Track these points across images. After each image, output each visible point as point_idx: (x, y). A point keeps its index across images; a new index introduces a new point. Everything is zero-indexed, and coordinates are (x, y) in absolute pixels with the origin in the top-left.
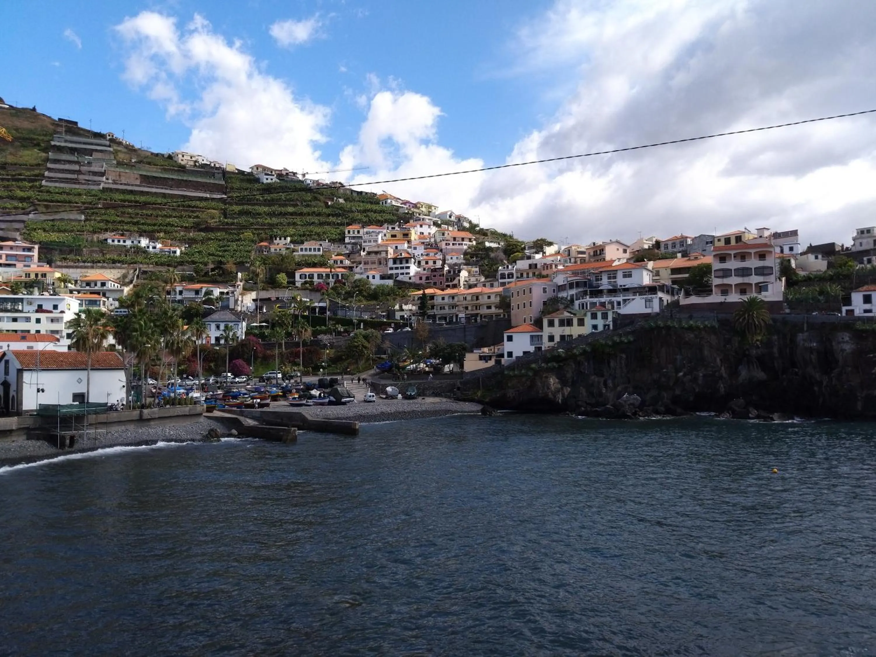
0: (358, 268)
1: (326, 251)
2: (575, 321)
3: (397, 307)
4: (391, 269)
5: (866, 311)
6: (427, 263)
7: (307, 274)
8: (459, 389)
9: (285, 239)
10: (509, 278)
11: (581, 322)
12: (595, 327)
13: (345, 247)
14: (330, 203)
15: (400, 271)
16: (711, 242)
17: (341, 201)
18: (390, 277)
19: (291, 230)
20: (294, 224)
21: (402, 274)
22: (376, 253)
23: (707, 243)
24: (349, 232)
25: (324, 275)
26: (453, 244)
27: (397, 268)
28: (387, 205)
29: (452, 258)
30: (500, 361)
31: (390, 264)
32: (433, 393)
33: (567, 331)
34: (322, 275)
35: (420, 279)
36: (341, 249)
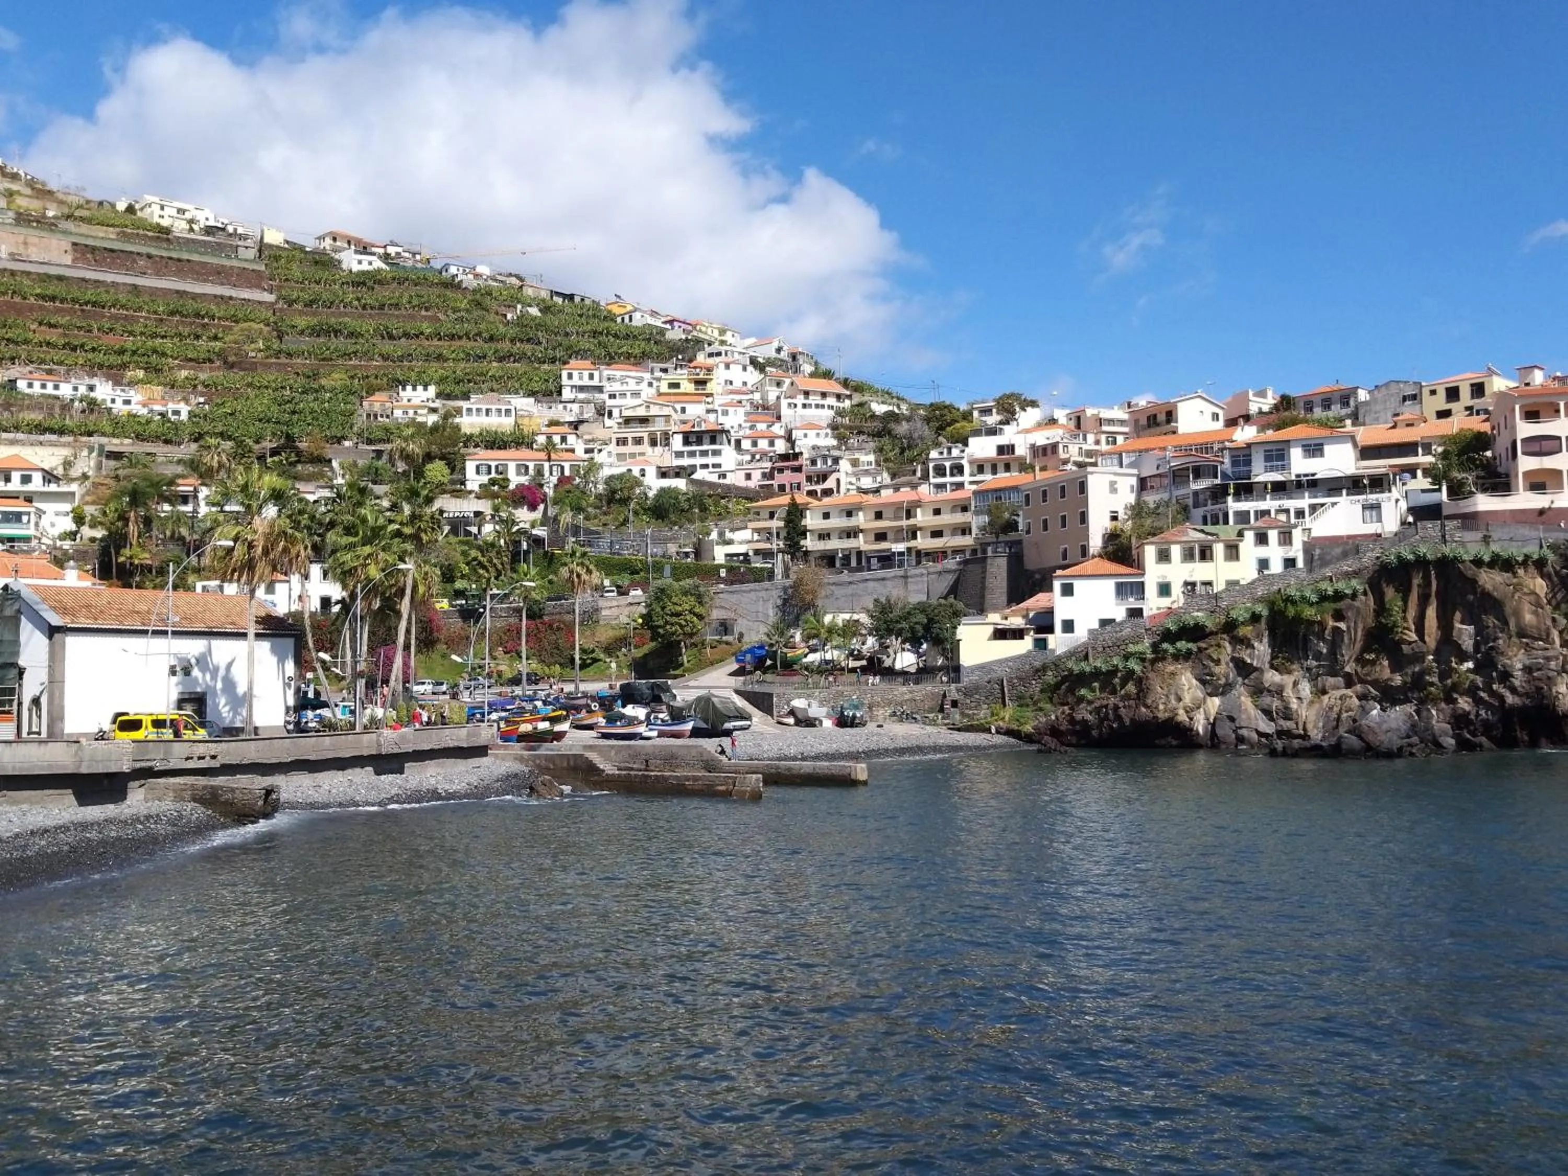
0: (604, 453)
1: (522, 416)
3: (714, 535)
4: (679, 454)
6: (755, 444)
7: (493, 464)
8: (955, 704)
9: (425, 389)
10: (952, 475)
11: (1233, 552)
12: (1263, 564)
13: (565, 408)
14: (509, 316)
15: (698, 461)
16: (1414, 397)
17: (534, 311)
18: (678, 472)
19: (435, 370)
20: (440, 358)
21: (705, 466)
22: (644, 420)
23: (1405, 399)
24: (570, 376)
25: (532, 469)
26: (804, 406)
27: (692, 454)
28: (634, 323)
29: (806, 436)
30: (1044, 641)
31: (677, 442)
33: (1200, 571)
34: (527, 467)
35: (748, 477)
36: (557, 412)
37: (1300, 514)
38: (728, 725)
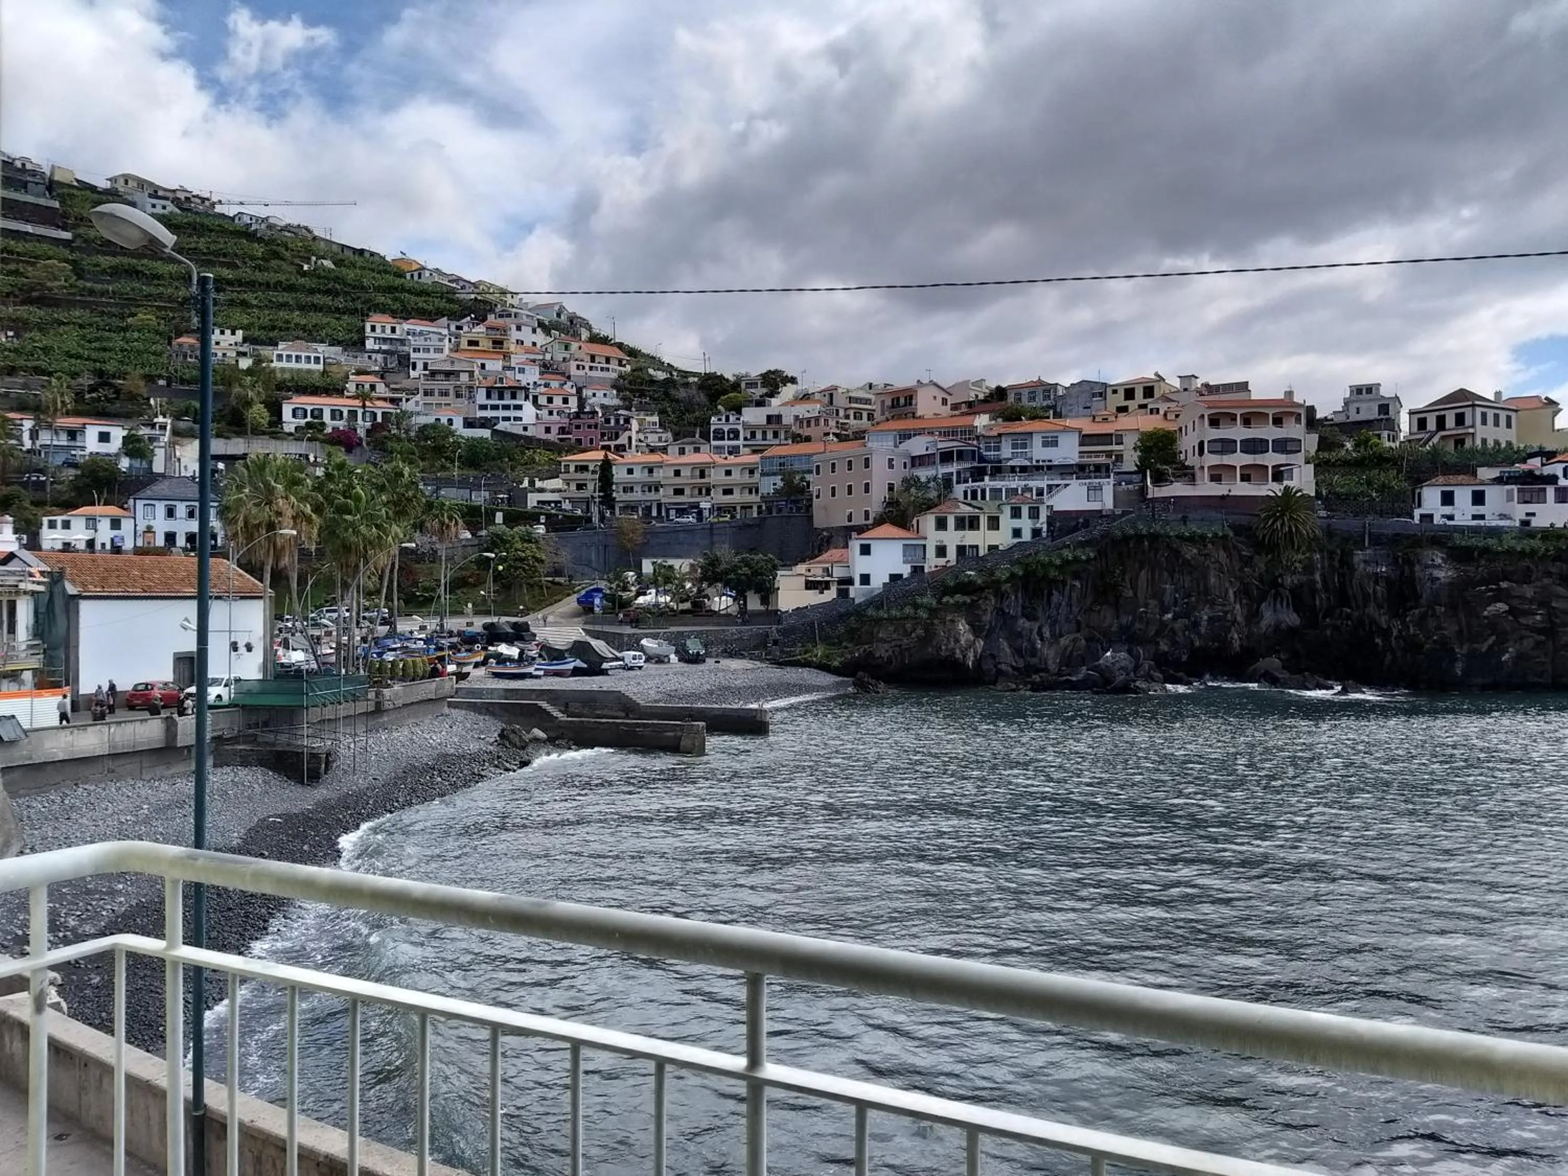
0: (412, 402)
1: (330, 364)
2: (983, 521)
3: (526, 483)
4: (483, 407)
5: (1475, 517)
6: (550, 400)
7: (309, 408)
8: (775, 643)
9: (233, 333)
10: (729, 439)
11: (994, 523)
12: (1017, 533)
13: (370, 357)
14: (306, 267)
15: (501, 413)
16: (1101, 394)
17: (328, 263)
18: (485, 423)
19: (239, 316)
20: (244, 304)
21: (507, 419)
22: (448, 374)
23: (1094, 395)
24: (373, 329)
25: (345, 414)
26: (591, 368)
27: (494, 407)
28: (422, 280)
29: (594, 395)
30: (847, 590)
31: (481, 398)
32: (725, 651)
33: (970, 538)
34: (341, 413)
35: (548, 430)
36: (361, 361)
37: (1040, 493)
38: (605, 666)
